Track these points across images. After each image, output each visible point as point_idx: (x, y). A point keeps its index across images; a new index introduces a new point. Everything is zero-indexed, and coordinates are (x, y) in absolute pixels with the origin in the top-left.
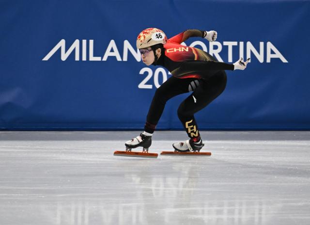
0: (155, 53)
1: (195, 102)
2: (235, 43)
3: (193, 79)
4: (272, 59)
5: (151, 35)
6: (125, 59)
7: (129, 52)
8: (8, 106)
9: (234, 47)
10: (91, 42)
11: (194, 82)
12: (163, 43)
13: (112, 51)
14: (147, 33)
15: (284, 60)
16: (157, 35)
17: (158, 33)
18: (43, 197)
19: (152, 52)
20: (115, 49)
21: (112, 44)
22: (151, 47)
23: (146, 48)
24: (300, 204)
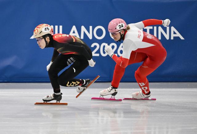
0: (45, 40)
1: (75, 72)
2: (151, 28)
3: (71, 56)
4: (174, 37)
5: (42, 29)
6: (82, 37)
7: (85, 33)
8: (9, 67)
9: (150, 30)
10: (61, 27)
11: (70, 59)
12: (50, 33)
13: (74, 32)
14: (39, 28)
15: (182, 38)
16: (45, 28)
17: (46, 27)
18: (31, 124)
19: (43, 40)
20: (76, 31)
21: (74, 28)
22: (43, 36)
23: (39, 38)
24: (192, 128)
